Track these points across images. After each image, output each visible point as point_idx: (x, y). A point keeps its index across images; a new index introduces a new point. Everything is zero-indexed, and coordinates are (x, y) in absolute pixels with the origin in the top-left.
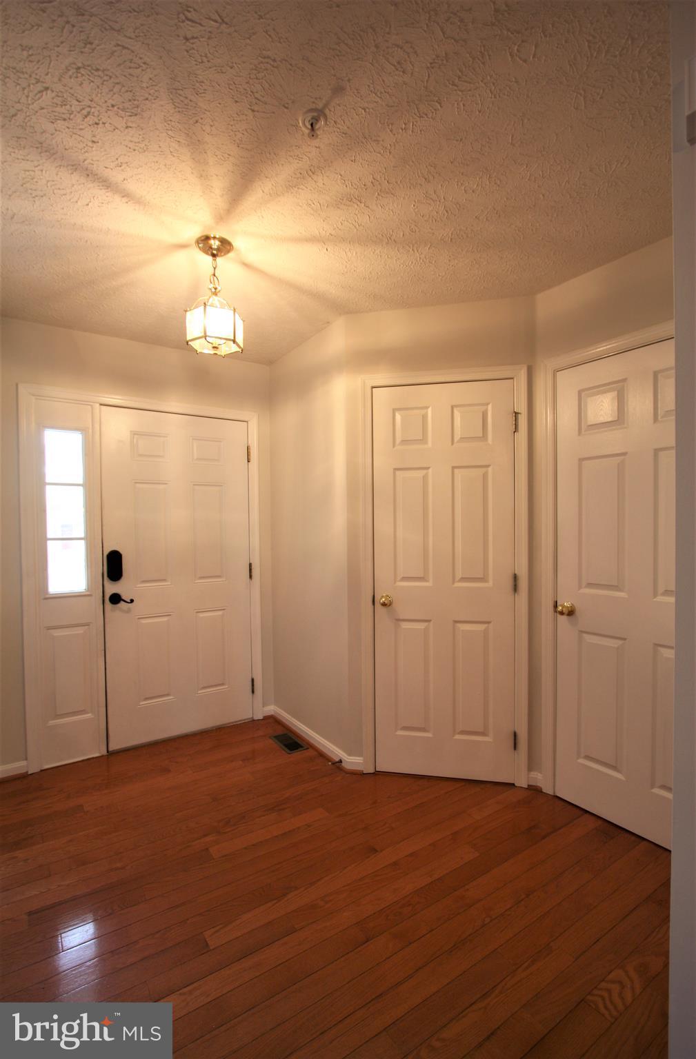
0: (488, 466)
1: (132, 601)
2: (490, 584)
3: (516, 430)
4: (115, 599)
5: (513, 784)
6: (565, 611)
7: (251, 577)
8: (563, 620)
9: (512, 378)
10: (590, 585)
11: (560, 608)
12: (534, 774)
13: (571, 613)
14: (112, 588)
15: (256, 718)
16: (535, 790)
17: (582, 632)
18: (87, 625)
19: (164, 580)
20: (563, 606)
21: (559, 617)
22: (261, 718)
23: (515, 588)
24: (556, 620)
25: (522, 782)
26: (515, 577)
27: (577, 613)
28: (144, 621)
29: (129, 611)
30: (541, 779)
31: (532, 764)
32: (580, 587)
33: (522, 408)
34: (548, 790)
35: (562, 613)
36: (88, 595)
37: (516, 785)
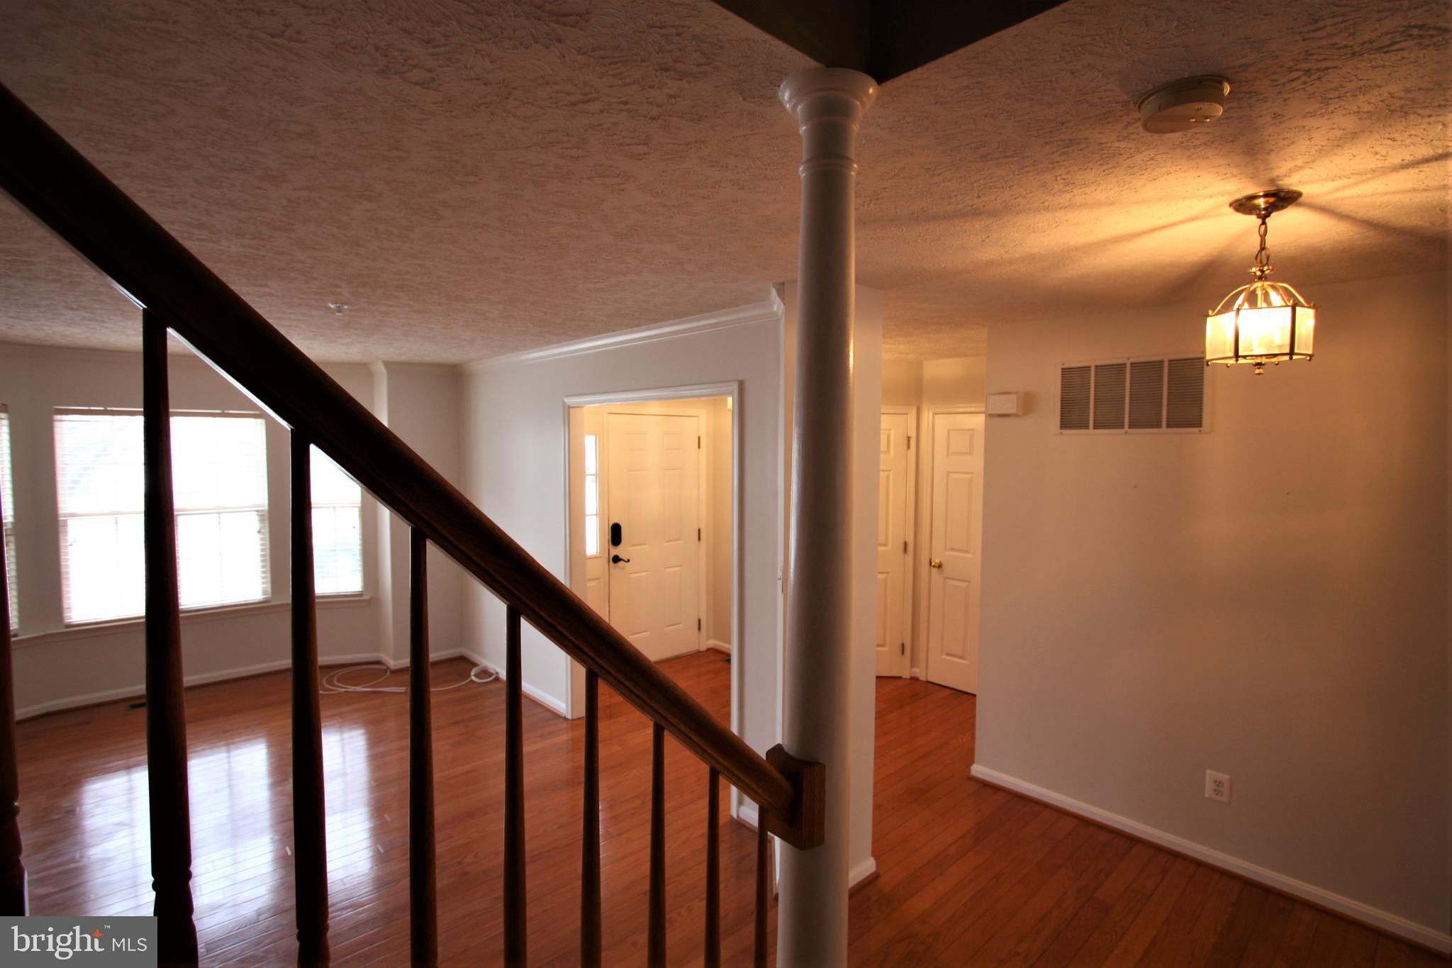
0: (890, 471)
1: (629, 561)
2: (889, 548)
3: (909, 447)
4: (616, 559)
5: (900, 678)
6: (936, 565)
7: (699, 539)
8: (935, 571)
9: (907, 414)
10: (951, 549)
11: (933, 564)
12: (914, 670)
13: (940, 566)
14: (615, 551)
15: (701, 650)
16: (914, 679)
17: (946, 578)
18: (598, 579)
19: (645, 544)
20: (935, 563)
21: (932, 568)
22: (704, 649)
23: (905, 550)
24: (930, 572)
25: (906, 675)
26: (906, 544)
27: (943, 567)
28: (633, 575)
29: (623, 568)
30: (919, 672)
31: (913, 663)
32: (946, 550)
33: (913, 434)
34: (923, 678)
35: (934, 566)
36: (600, 557)
37: (904, 677)
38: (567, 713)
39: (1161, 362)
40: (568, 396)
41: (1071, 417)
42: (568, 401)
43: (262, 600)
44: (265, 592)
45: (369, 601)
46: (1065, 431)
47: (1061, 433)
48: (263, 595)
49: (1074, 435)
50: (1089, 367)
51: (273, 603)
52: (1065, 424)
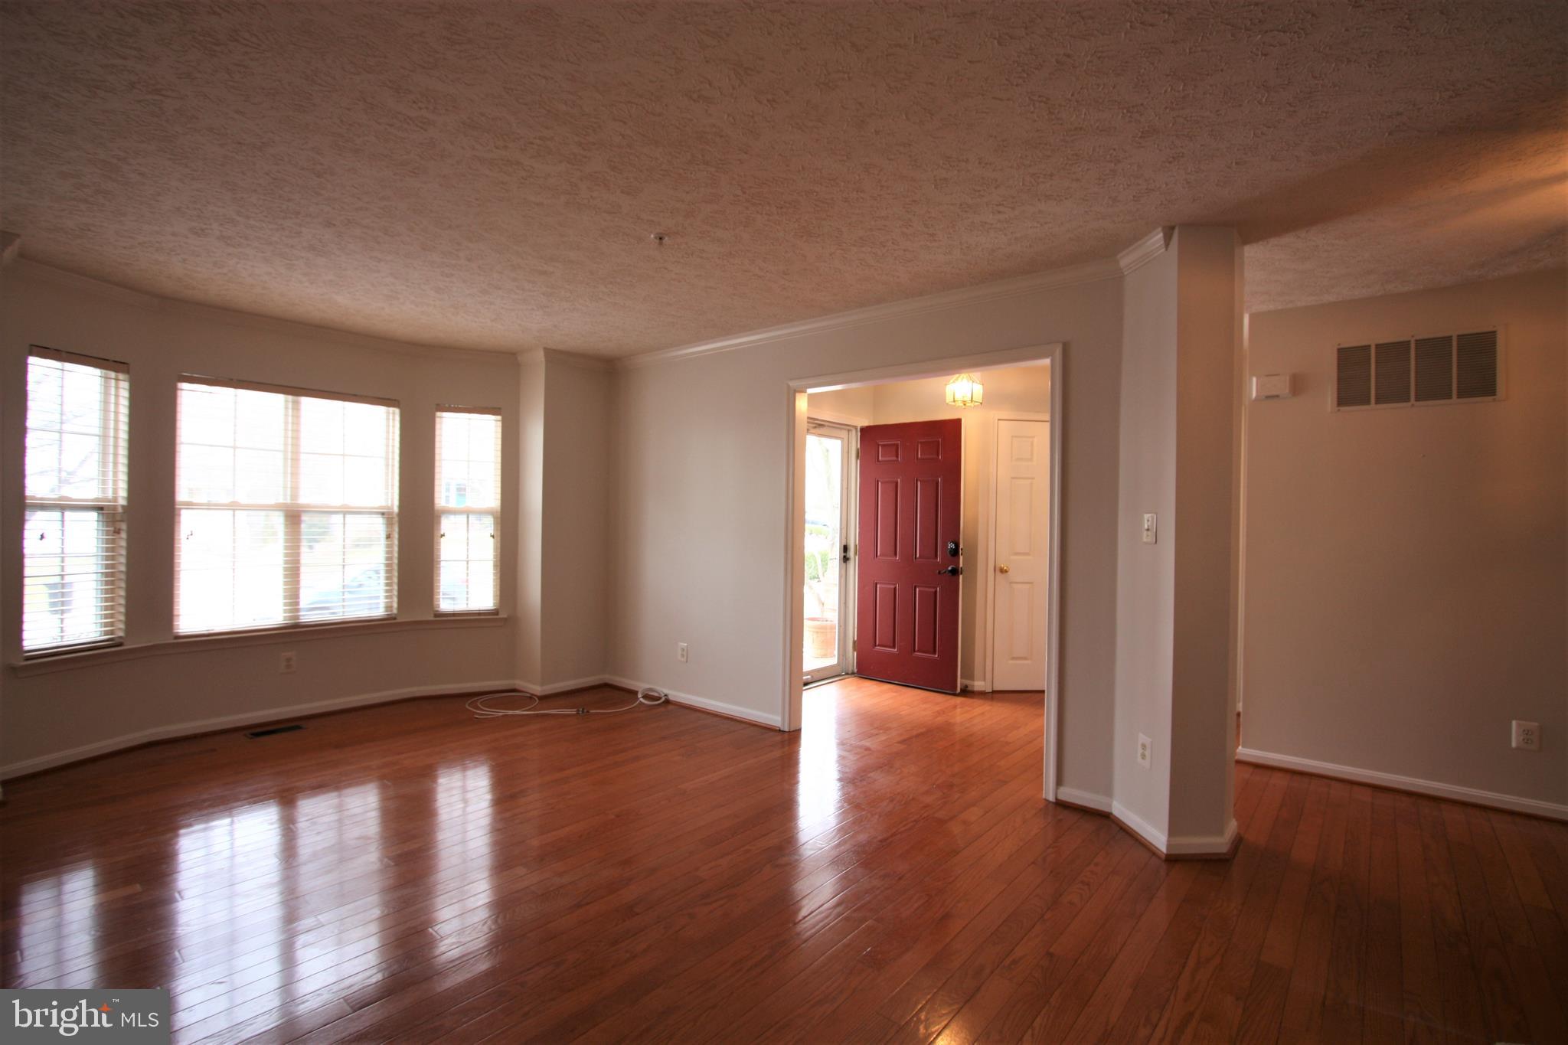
38: (783, 724)
39: (1449, 338)
40: (791, 379)
41: (1350, 394)
42: (793, 384)
43: (386, 617)
44: (388, 607)
45: (505, 620)
46: (1342, 408)
47: (1339, 410)
48: (386, 611)
49: (1356, 413)
50: (1369, 346)
51: (399, 620)
52: (1343, 400)
